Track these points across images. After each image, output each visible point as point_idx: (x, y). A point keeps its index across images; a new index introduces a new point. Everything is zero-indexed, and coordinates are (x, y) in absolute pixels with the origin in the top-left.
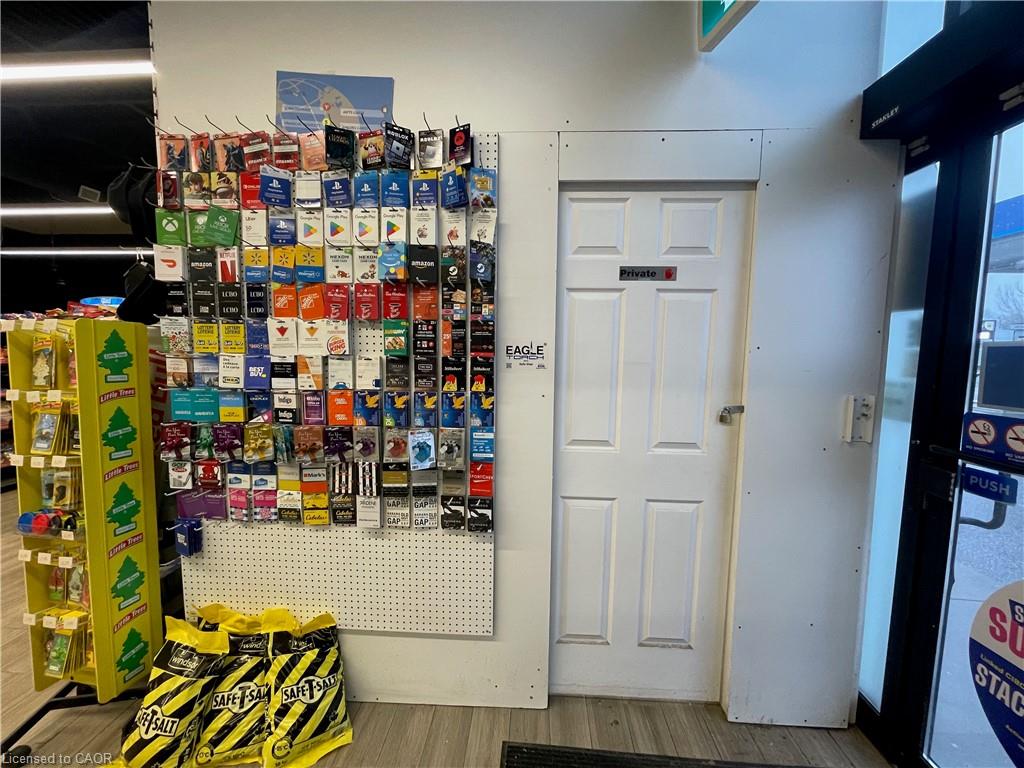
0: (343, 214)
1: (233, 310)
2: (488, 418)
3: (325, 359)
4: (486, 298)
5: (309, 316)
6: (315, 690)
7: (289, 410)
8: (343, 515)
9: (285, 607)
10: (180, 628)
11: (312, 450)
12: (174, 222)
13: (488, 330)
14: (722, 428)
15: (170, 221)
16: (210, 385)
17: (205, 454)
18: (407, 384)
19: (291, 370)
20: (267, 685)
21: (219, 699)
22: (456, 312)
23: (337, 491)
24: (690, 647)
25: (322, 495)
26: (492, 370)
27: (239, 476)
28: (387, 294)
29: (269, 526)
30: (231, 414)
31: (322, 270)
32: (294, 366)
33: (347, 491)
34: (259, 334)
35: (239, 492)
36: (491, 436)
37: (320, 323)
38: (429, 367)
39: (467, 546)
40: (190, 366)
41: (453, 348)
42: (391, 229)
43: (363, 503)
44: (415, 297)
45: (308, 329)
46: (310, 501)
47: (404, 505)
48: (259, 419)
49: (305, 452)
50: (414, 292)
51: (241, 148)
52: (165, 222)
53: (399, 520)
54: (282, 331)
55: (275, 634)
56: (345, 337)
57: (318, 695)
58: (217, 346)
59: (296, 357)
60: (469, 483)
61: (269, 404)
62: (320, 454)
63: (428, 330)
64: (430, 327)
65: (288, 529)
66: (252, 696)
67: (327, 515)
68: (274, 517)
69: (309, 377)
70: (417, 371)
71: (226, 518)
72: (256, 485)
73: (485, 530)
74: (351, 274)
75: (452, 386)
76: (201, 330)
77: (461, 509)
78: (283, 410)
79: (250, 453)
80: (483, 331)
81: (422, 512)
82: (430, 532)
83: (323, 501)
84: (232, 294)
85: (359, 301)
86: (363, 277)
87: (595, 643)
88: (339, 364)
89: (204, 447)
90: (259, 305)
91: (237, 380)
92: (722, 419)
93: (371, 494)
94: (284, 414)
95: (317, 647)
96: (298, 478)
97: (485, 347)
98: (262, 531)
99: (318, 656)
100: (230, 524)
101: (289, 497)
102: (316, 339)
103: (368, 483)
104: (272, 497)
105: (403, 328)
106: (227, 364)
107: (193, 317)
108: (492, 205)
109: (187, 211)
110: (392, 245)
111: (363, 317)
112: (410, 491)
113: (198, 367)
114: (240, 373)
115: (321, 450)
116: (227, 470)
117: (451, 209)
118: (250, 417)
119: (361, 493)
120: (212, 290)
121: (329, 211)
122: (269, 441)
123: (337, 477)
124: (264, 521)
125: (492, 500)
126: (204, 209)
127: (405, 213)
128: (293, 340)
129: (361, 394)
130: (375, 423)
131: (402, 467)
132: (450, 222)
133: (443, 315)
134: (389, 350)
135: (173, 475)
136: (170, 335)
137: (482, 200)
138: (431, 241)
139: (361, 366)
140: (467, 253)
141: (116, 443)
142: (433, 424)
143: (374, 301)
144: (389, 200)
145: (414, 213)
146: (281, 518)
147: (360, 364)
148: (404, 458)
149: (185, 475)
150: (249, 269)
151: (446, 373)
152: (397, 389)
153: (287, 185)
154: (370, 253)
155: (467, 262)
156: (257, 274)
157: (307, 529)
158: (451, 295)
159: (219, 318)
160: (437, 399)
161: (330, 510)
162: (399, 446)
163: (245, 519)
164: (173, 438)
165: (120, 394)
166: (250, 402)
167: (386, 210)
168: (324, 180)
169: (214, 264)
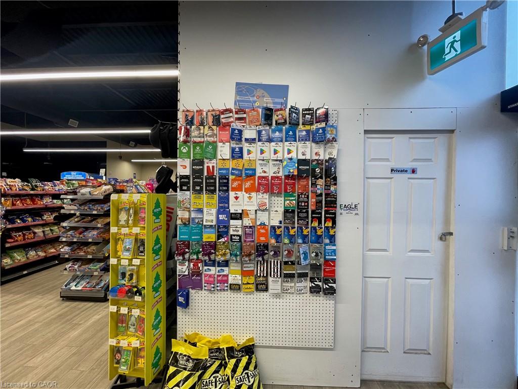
0: (266, 145)
1: (212, 188)
2: (332, 239)
3: (256, 211)
4: (333, 183)
5: (248, 191)
6: (250, 378)
7: (237, 235)
8: (262, 287)
9: (229, 334)
10: (180, 345)
11: (249, 255)
12: (186, 148)
13: (334, 197)
15: (184, 148)
16: (198, 223)
17: (195, 257)
18: (294, 222)
19: (238, 216)
20: (227, 375)
21: (204, 383)
22: (318, 189)
23: (259, 275)
24: (429, 354)
25: (251, 277)
26: (335, 216)
27: (209, 268)
28: (287, 181)
29: (223, 293)
30: (209, 238)
31: (255, 170)
32: (241, 214)
33: (263, 275)
34: (223, 199)
35: (210, 276)
36: (334, 248)
37: (253, 194)
38: (305, 215)
39: (321, 302)
40: (190, 215)
41: (316, 206)
42: (289, 152)
43: (273, 281)
44: (298, 182)
45: (248, 197)
46: (246, 280)
47: (292, 282)
48: (223, 240)
49: (246, 256)
50: (298, 180)
51: (219, 115)
52: (182, 148)
53: (288, 289)
54: (237, 198)
55: (226, 348)
56: (267, 201)
57: (252, 380)
58: (202, 205)
59: (242, 210)
60: (323, 271)
61: (227, 233)
62: (253, 257)
63: (305, 197)
64: (306, 196)
65: (232, 294)
66: (220, 381)
67: (253, 287)
68: (226, 288)
69: (249, 220)
70: (298, 217)
71: (201, 289)
72: (218, 272)
73: (332, 294)
74: (268, 172)
75: (316, 224)
76: (195, 198)
77: (320, 284)
78: (234, 235)
79: (220, 257)
80: (331, 198)
81: (300, 285)
82: (303, 295)
83: (252, 280)
84: (212, 181)
85: (273, 184)
86: (274, 173)
87: (381, 352)
88: (262, 214)
89: (194, 254)
90: (225, 185)
91: (212, 221)
93: (277, 277)
94: (235, 237)
95: (247, 355)
96: (240, 268)
97: (332, 205)
98: (219, 295)
99: (248, 360)
100: (203, 292)
101: (235, 278)
102: (252, 202)
103: (276, 271)
104: (226, 278)
105: (295, 196)
106: (208, 213)
107: (192, 191)
108: (335, 141)
109: (192, 143)
110: (291, 159)
111: (275, 192)
112: (296, 275)
113: (193, 215)
114: (214, 218)
115: (254, 255)
116: (204, 265)
117: (317, 142)
118: (218, 239)
119: (272, 276)
120: (202, 179)
121: (260, 143)
122: (228, 251)
123: (259, 268)
124: (221, 290)
125: (335, 279)
126: (200, 142)
127: (295, 145)
128: (241, 202)
129: (273, 228)
130: (280, 242)
131: (293, 263)
132: (316, 148)
133: (311, 191)
134: (287, 207)
135: (179, 267)
136: (182, 200)
137: (331, 139)
138: (308, 157)
139: (273, 214)
140: (324, 162)
141: (156, 252)
142: (307, 242)
143: (280, 184)
144: (288, 139)
145: (300, 145)
146: (230, 289)
147: (272, 214)
148: (293, 259)
149: (185, 268)
150: (220, 169)
151: (312, 218)
152: (289, 225)
153: (240, 132)
154: (278, 162)
155: (324, 166)
156: (224, 172)
157: (242, 294)
158: (316, 181)
159: (204, 192)
160: (309, 230)
161: (255, 284)
162: (290, 253)
163: (213, 289)
164: (181, 249)
165: (158, 229)
166: (218, 232)
167: (287, 143)
168: (258, 129)
169: (203, 167)
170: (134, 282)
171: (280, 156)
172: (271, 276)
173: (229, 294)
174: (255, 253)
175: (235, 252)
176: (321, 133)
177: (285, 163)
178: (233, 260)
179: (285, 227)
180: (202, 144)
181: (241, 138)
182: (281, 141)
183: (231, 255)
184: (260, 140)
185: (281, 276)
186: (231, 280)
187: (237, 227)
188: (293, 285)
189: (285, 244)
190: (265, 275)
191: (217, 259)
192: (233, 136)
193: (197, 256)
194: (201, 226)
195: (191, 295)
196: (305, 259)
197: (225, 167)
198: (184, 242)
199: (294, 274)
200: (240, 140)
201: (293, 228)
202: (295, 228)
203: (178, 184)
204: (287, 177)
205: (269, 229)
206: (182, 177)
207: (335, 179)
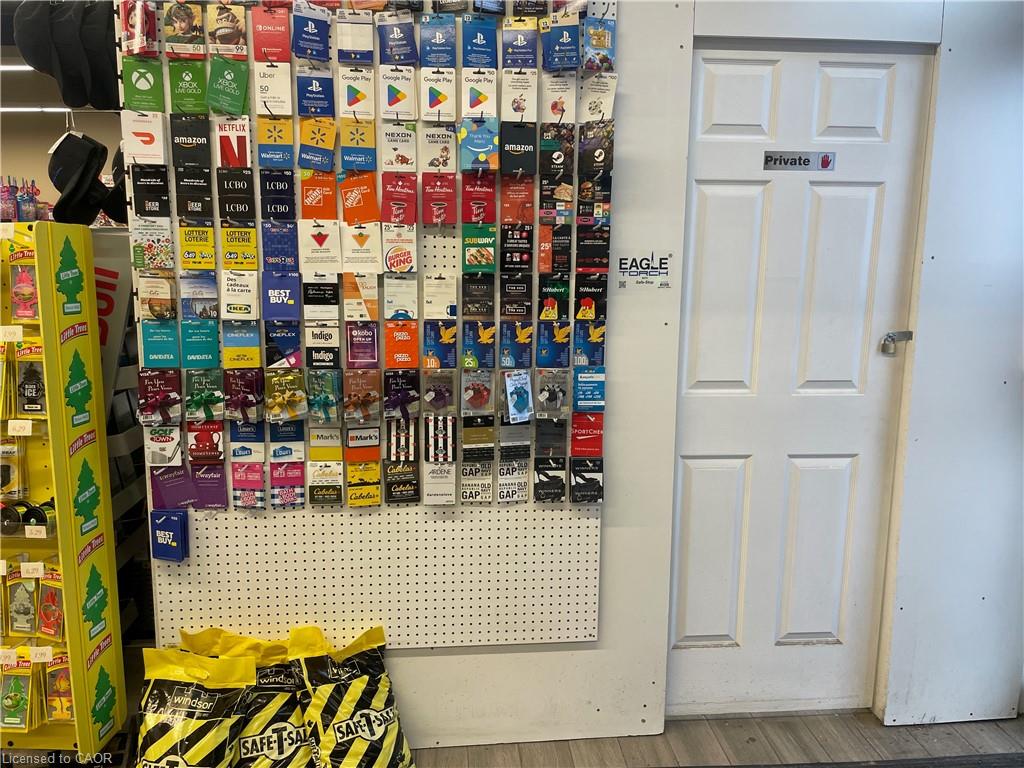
0: (405, 73)
1: (240, 208)
2: (596, 354)
3: (380, 277)
4: (599, 195)
5: (353, 217)
6: (375, 726)
7: (328, 350)
8: (403, 490)
9: (311, 624)
10: (172, 663)
11: (364, 403)
12: (149, 76)
13: (601, 238)
14: (884, 360)
15: (142, 75)
16: (204, 315)
17: (201, 415)
18: (491, 310)
19: (328, 294)
20: (310, 724)
21: (249, 745)
22: (559, 213)
23: (393, 458)
24: (839, 642)
25: (373, 465)
26: (605, 292)
27: (247, 445)
28: (469, 188)
29: (289, 514)
30: (239, 358)
31: (372, 153)
32: (335, 287)
33: (407, 458)
34: (279, 243)
35: (251, 468)
36: (600, 377)
37: (371, 228)
38: (522, 288)
39: (566, 523)
40: (175, 290)
41: (554, 261)
42: (476, 99)
43: (433, 472)
44: (503, 193)
45: (354, 236)
46: (356, 474)
47: (486, 472)
48: (283, 363)
49: (356, 406)
50: (502, 186)
52: (135, 75)
53: (477, 493)
54: (320, 239)
55: (306, 660)
56: (412, 248)
57: (379, 731)
58: (213, 260)
59: (340, 276)
60: (569, 439)
61: (295, 342)
62: (375, 408)
63: (521, 238)
64: (524, 234)
65: (318, 516)
66: (291, 739)
67: (378, 492)
68: (299, 500)
69: (360, 304)
70: (503, 294)
71: (225, 506)
72: (275, 456)
73: (594, 499)
74: (414, 160)
75: (551, 314)
76: (189, 237)
77: (561, 474)
78: (318, 350)
79: (277, 410)
80: (595, 238)
81: (507, 482)
82: (517, 507)
83: (374, 473)
84: (239, 185)
85: (428, 199)
86: (431, 164)
87: (722, 646)
88: (399, 286)
89: (198, 405)
90: (281, 200)
91: (247, 309)
92: (884, 349)
93: (445, 460)
94: (322, 355)
95: (364, 672)
96: (338, 443)
97: (597, 260)
98: (279, 521)
99: (368, 684)
100: (232, 514)
101: (323, 466)
102: (368, 251)
103: (441, 444)
104: (297, 473)
105: (492, 235)
106: (233, 285)
107: (176, 219)
108: (610, 69)
109: (165, 60)
110: (479, 121)
111: (435, 220)
112: (497, 454)
113: (186, 291)
114: (252, 299)
115: (377, 403)
116: (228, 437)
117: (556, 71)
118: (270, 361)
119: (432, 460)
120: (208, 178)
121: (385, 69)
122: (300, 393)
123: (394, 440)
124: (283, 506)
125: (602, 461)
126: (194, 58)
127: (493, 77)
128: (335, 252)
129: (432, 325)
130: (452, 364)
131: (488, 421)
132: (554, 90)
133: (541, 218)
134: (471, 266)
135: (151, 447)
136: (145, 244)
137: (598, 62)
138: (530, 116)
139: (430, 287)
140: (576, 133)
141: (77, 401)
142: (527, 364)
143: (450, 198)
144: (472, 57)
145: (508, 77)
146: (313, 500)
147: (429, 285)
148: (488, 410)
149: (170, 447)
150: (263, 148)
151: (543, 296)
152: (477, 318)
153: (324, 28)
154: (442, 131)
155: (576, 146)
156: (278, 156)
157: (346, 514)
158: (553, 190)
159: (218, 220)
160: (533, 330)
161: (383, 482)
162: (480, 395)
163: (259, 504)
164: (156, 393)
165: (77, 331)
166: (269, 339)
167: (468, 72)
168: (377, 24)
169: (208, 140)
170: (15, 489)
171: (446, 111)
172: (427, 459)
173: (308, 518)
174: (381, 399)
175: (323, 396)
176: (568, 44)
177: (463, 134)
178: (317, 420)
179: (465, 323)
180: (199, 64)
181: (327, 48)
182: (452, 64)
183: (310, 404)
184: (384, 60)
185: (454, 458)
186: (313, 475)
187: (324, 326)
188: (488, 480)
189: (467, 371)
190: (411, 458)
191: (270, 417)
192: (301, 43)
193: (208, 412)
194: (212, 323)
195: (192, 525)
196: (521, 406)
197: (279, 142)
198: (163, 372)
199: (491, 450)
200: (323, 56)
201: (488, 325)
202: (493, 324)
203: (130, 193)
204: (470, 176)
205: (421, 330)
206: (141, 171)
207: (606, 183)
